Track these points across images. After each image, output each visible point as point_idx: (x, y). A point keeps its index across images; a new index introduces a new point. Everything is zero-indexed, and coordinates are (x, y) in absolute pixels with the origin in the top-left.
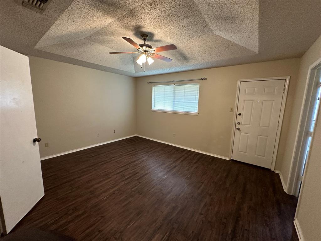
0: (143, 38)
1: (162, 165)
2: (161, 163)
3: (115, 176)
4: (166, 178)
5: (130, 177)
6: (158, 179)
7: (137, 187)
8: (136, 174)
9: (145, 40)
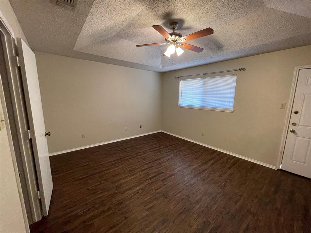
0: (172, 26)
1: (189, 166)
2: (188, 164)
3: (139, 174)
4: (194, 183)
5: (155, 176)
6: (185, 183)
7: (161, 189)
8: (161, 173)
9: (174, 28)
